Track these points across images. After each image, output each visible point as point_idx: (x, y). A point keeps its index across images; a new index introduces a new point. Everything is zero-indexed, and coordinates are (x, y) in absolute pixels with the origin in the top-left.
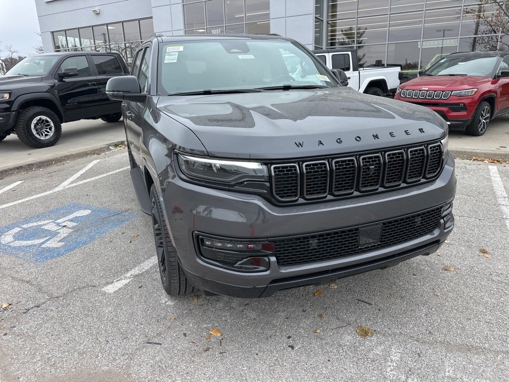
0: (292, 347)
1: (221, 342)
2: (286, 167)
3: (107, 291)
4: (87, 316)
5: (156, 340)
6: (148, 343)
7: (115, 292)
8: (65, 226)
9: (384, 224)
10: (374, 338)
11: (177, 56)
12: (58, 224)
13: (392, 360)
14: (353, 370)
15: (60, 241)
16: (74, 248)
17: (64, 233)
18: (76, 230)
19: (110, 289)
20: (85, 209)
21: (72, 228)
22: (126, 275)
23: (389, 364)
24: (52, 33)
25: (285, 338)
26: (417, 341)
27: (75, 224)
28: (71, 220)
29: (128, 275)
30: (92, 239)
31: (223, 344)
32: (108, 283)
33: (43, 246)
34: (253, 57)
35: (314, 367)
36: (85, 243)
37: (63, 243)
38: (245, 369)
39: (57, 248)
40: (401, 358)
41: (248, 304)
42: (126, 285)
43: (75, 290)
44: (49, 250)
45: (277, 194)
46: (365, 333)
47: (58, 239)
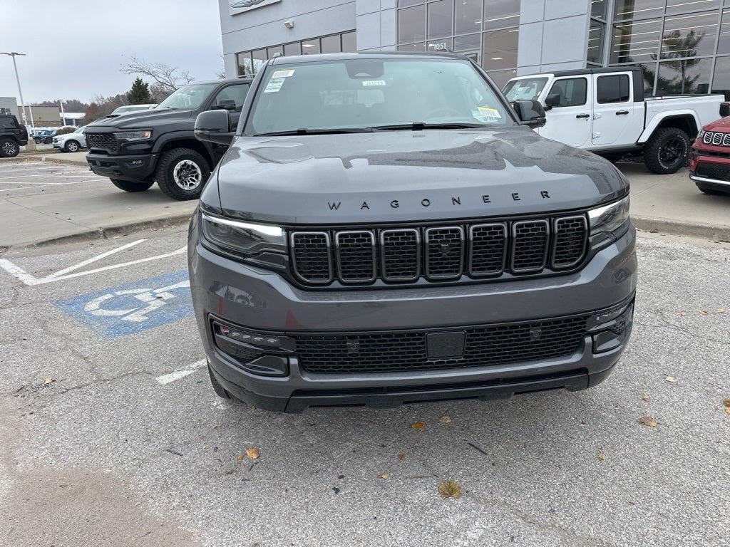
0: (337, 491)
1: (252, 466)
2: (313, 236)
3: (160, 381)
4: (122, 407)
5: (179, 450)
6: (168, 451)
7: (167, 384)
8: (159, 298)
9: (469, 331)
10: (460, 502)
11: (281, 84)
12: (154, 295)
13: (465, 537)
14: (400, 538)
15: (145, 315)
16: (155, 325)
17: (155, 305)
18: (169, 303)
19: (165, 380)
21: (167, 301)
22: (191, 365)
23: (459, 541)
24: (237, 54)
25: (335, 478)
26: (523, 519)
27: (172, 296)
28: (171, 292)
29: (194, 365)
31: (253, 469)
32: (166, 372)
33: (124, 319)
34: (384, 84)
35: (349, 523)
36: (169, 321)
37: (147, 318)
38: (261, 505)
39: (137, 323)
40: (481, 537)
41: (314, 424)
42: (186, 377)
43: (127, 375)
44: (128, 324)
45: (301, 273)
46: (449, 491)
47: (144, 312)
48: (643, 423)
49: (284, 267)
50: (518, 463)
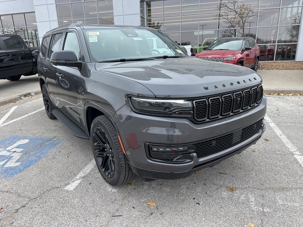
0: (199, 204)
1: (157, 208)
2: (201, 101)
3: (68, 189)
4: (63, 207)
5: (117, 214)
6: (113, 216)
7: (74, 189)
8: (15, 152)
9: (243, 129)
10: (237, 191)
11: (97, 38)
12: (9, 151)
13: (251, 201)
14: (236, 210)
15: (17, 162)
16: (30, 165)
17: (16, 156)
18: (24, 153)
19: (71, 187)
20: (24, 139)
21: (21, 152)
22: (76, 178)
23: (251, 203)
25: (192, 200)
26: (258, 189)
27: (22, 150)
28: (17, 147)
29: (78, 177)
30: (40, 158)
31: (159, 209)
32: (66, 185)
33: (5, 166)
34: (142, 40)
35: (215, 212)
36: (36, 161)
37: (20, 163)
38: (179, 220)
39: (17, 166)
40: (255, 199)
42: (79, 184)
43: (45, 192)
44: (11, 168)
45: (198, 118)
46: (232, 190)
48: (254, 151)
49: (190, 116)
50: (238, 174)
